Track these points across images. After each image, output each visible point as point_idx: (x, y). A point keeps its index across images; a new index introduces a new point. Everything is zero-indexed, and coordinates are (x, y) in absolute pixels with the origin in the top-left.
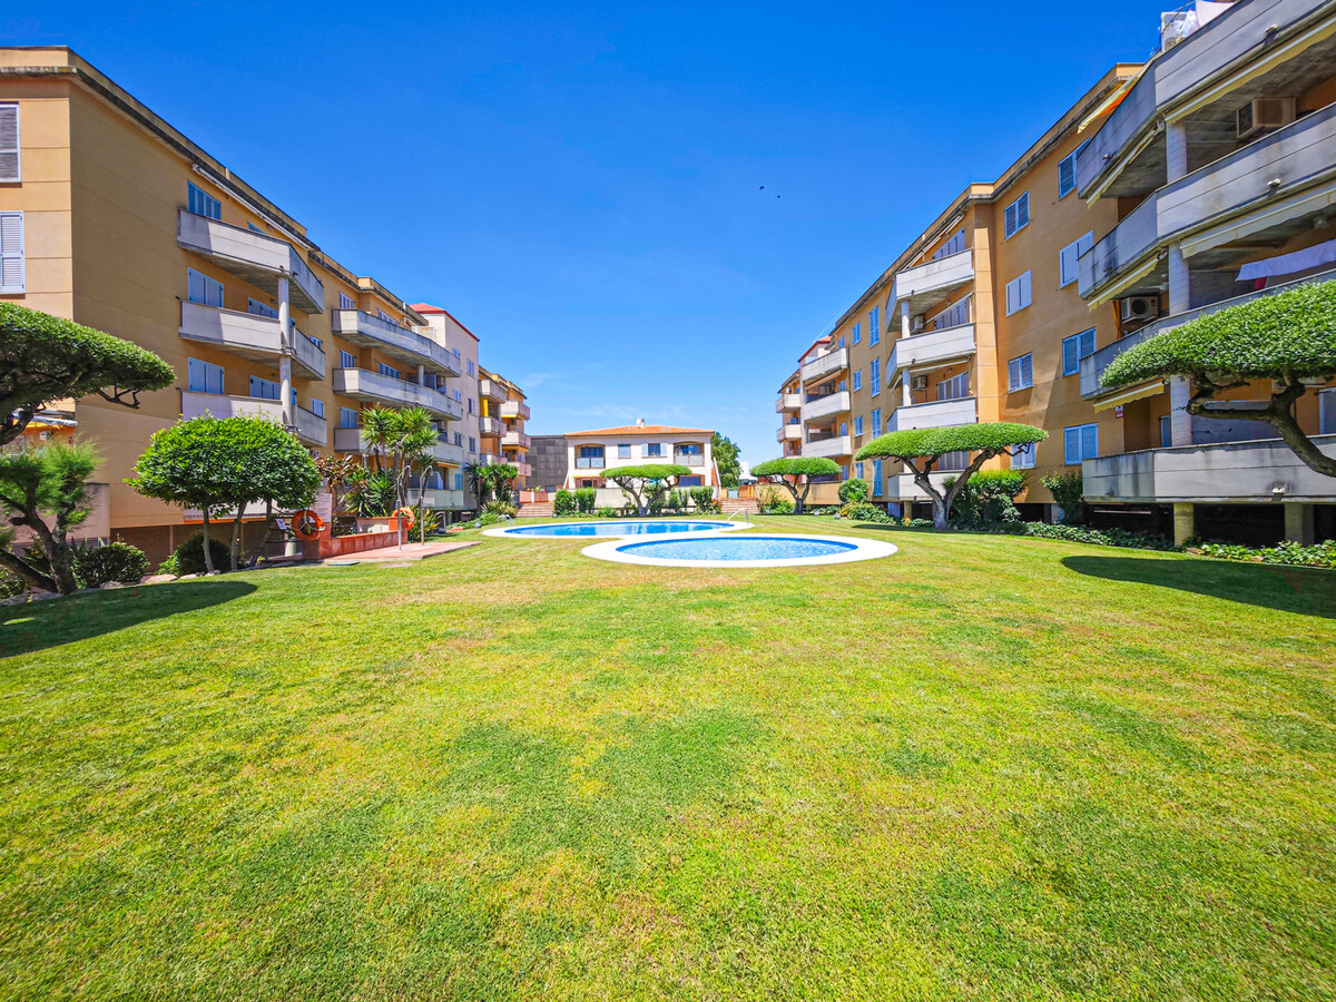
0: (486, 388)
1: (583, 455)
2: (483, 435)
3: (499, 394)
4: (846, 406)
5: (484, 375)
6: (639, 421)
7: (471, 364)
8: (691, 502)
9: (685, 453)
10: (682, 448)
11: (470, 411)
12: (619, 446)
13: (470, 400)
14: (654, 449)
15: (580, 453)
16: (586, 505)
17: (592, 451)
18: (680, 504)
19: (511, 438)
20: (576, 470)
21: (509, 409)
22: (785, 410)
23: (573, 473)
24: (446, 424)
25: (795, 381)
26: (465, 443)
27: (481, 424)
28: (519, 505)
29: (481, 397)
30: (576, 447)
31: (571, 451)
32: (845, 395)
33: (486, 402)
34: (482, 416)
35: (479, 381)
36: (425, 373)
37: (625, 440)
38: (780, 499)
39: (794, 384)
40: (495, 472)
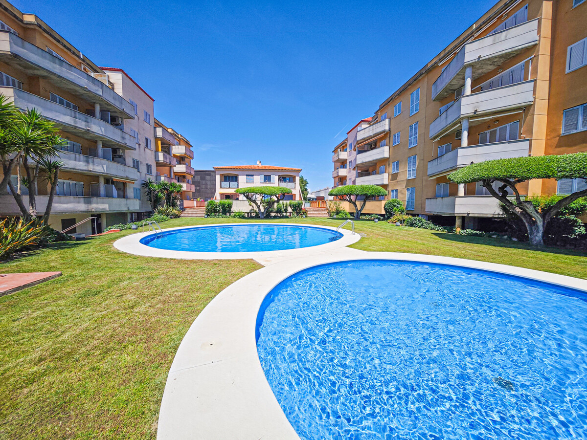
0: (159, 132)
1: (225, 180)
2: (159, 164)
3: (169, 138)
4: (386, 155)
5: (158, 124)
6: (258, 163)
7: (147, 115)
8: (290, 210)
9: (285, 181)
10: (283, 178)
11: (147, 146)
12: (247, 175)
13: (147, 140)
14: (267, 179)
15: (223, 178)
16: (226, 210)
17: (230, 178)
18: (283, 210)
19: (180, 168)
20: (221, 189)
21: (178, 150)
22: (339, 160)
23: (219, 191)
24: (124, 152)
25: (344, 145)
26: (143, 169)
27: (156, 156)
28: (183, 209)
29: (156, 138)
30: (221, 175)
31: (218, 178)
32: (386, 148)
33: (159, 142)
34: (157, 151)
35: (155, 128)
36: (101, 111)
37: (250, 172)
38: (340, 209)
39: (343, 147)
40: (164, 187)
